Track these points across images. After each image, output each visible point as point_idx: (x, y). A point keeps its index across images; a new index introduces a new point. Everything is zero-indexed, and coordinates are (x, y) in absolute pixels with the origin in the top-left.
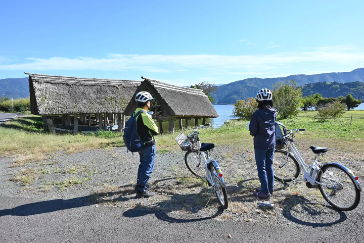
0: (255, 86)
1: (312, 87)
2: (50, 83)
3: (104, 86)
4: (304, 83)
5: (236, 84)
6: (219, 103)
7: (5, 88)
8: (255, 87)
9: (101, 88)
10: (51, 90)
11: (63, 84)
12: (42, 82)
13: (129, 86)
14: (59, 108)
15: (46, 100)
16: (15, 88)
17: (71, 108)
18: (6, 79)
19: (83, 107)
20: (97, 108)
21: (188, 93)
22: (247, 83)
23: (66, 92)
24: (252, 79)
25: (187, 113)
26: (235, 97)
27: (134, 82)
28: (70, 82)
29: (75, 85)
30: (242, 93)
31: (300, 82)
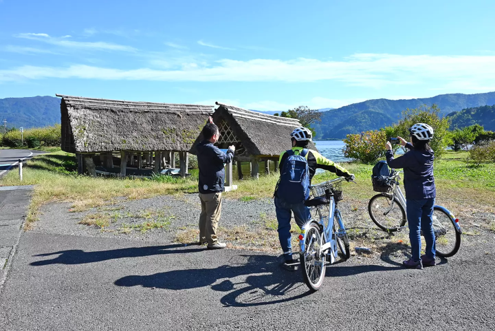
0: (381, 112)
1: (473, 113)
2: (90, 109)
3: (160, 112)
4: (460, 107)
5: (352, 108)
6: (325, 138)
7: (6, 112)
8: (381, 114)
9: (158, 116)
10: (92, 118)
11: (107, 110)
12: (80, 107)
13: (195, 113)
14: (103, 144)
15: (85, 133)
16: (19, 111)
17: (119, 143)
18: (6, 99)
19: (133, 143)
20: (152, 144)
21: (278, 123)
22: (369, 107)
23: (110, 121)
24: (377, 101)
25: (276, 152)
26: (350, 128)
27: (201, 108)
28: (115, 107)
29: (122, 111)
30: (361, 122)
31: (453, 105)
